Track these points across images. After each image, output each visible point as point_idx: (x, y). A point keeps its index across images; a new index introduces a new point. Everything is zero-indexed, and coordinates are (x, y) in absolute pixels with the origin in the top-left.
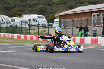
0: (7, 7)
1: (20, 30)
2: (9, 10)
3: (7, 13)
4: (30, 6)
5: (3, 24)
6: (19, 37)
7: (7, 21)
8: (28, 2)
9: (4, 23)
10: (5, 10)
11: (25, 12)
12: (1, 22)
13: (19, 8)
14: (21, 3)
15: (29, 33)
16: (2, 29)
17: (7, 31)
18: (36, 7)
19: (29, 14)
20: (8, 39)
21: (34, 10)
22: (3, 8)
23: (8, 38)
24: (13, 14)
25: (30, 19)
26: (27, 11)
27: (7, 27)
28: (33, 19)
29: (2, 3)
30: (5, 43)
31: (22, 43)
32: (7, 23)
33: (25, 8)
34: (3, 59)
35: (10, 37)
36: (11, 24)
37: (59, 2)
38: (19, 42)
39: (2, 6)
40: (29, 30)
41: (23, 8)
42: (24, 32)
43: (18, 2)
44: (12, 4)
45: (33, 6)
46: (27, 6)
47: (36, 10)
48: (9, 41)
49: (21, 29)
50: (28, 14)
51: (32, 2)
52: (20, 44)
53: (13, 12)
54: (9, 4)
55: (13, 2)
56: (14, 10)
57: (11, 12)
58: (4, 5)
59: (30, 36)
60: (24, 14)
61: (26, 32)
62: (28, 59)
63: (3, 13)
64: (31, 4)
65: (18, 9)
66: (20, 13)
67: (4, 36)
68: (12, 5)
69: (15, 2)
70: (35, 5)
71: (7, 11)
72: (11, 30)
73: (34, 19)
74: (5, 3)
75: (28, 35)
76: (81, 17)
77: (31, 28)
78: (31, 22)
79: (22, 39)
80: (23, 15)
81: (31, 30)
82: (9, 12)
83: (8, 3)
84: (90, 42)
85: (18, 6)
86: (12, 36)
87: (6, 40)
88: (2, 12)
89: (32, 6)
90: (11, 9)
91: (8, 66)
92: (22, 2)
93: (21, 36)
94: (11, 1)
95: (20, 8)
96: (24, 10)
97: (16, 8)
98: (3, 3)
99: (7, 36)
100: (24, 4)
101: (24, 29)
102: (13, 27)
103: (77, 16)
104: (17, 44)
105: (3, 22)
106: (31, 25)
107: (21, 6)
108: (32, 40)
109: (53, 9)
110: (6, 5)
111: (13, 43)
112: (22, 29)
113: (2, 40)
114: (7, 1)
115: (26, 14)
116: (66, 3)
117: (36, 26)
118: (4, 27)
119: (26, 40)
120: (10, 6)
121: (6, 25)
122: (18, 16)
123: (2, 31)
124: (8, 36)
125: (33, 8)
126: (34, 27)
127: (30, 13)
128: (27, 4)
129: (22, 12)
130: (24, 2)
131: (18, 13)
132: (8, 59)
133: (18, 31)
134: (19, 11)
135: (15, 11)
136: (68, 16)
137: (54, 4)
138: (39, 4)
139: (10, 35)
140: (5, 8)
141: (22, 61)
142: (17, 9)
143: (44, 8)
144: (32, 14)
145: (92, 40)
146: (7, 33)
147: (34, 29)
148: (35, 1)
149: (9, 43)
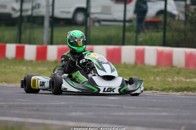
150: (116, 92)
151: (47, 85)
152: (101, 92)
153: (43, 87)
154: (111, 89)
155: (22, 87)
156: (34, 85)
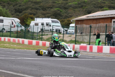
0: (18, 8)
1: (32, 35)
2: (20, 12)
3: (18, 15)
4: (44, 9)
5: (12, 27)
6: (30, 43)
7: (18, 24)
8: (41, 4)
9: (14, 27)
10: (16, 12)
11: (37, 15)
12: (11, 25)
13: (31, 10)
14: (33, 5)
15: (42, 39)
16: (12, 33)
17: (17, 35)
18: (50, 10)
19: (43, 18)
20: (18, 45)
21: (48, 13)
22: (13, 10)
23: (19, 43)
24: (24, 17)
25: (43, 23)
26: (41, 14)
27: (18, 31)
28: (46, 23)
29: (12, 4)
30: (15, 48)
31: (33, 49)
32: (18, 26)
33: (38, 10)
34: (13, 66)
35: (21, 42)
36: (22, 28)
37: (76, 5)
38: (30, 48)
39: (12, 7)
40: (42, 35)
41: (35, 10)
42: (36, 38)
43: (30, 4)
44: (24, 5)
45: (47, 8)
46: (40, 8)
47: (50, 14)
48: (19, 47)
49: (32, 33)
50: (41, 18)
51: (46, 4)
52: (31, 50)
53: (24, 15)
54: (20, 6)
55: (24, 4)
56: (25, 13)
57: (22, 15)
58: (15, 6)
59: (43, 42)
60: (37, 17)
61: (38, 37)
62: (40, 68)
63: (14, 15)
64: (45, 6)
65: (31, 12)
66: (32, 16)
67: (14, 41)
68: (24, 7)
69: (27, 4)
70: (49, 8)
71: (18, 13)
72: (22, 35)
73: (48, 24)
74: (16, 5)
75: (40, 41)
76: (100, 23)
77: (43, 33)
78: (44, 27)
79: (34, 46)
80: (35, 19)
81: (44, 35)
82: (20, 14)
83: (19, 4)
84: (108, 52)
85: (31, 9)
86: (23, 42)
87: (15, 46)
88: (12, 15)
89: (45, 9)
90: (23, 11)
91: (19, 74)
92: (35, 4)
93: (32, 42)
94: (23, 3)
95: (33, 10)
96: (37, 13)
97: (27, 10)
98: (14, 4)
99: (17, 42)
100: (37, 6)
101: (36, 34)
102: (24, 31)
103: (95, 21)
104: (28, 50)
105: (13, 25)
106: (44, 30)
107: (34, 9)
108: (45, 47)
109: (69, 13)
110: (17, 7)
111: (23, 49)
112: (34, 34)
113: (11, 45)
114: (19, 2)
115: (38, 17)
116: (83, 7)
117: (49, 31)
118: (15, 31)
119: (38, 46)
120: (21, 7)
121: (17, 29)
122: (30, 19)
123: (12, 35)
124: (19, 41)
125: (46, 11)
126: (47, 32)
127: (43, 16)
128: (40, 7)
129: (34, 15)
130: (38, 4)
131: (30, 16)
132: (18, 66)
133: (29, 35)
134: (31, 14)
135: (27, 14)
136: (85, 21)
137: (70, 8)
138: (54, 7)
139: (21, 40)
140: (15, 9)
141: (33, 69)
142: (29, 11)
143: (59, 11)
144: (45, 17)
145: (111, 49)
146: (17, 37)
147: (47, 35)
148: (49, 3)
149: (19, 49)
150: (72, 56)
151: (47, 53)
152: (67, 56)
153: (45, 54)
154: (71, 55)
155: (36, 53)
156: (41, 53)
